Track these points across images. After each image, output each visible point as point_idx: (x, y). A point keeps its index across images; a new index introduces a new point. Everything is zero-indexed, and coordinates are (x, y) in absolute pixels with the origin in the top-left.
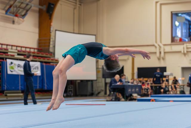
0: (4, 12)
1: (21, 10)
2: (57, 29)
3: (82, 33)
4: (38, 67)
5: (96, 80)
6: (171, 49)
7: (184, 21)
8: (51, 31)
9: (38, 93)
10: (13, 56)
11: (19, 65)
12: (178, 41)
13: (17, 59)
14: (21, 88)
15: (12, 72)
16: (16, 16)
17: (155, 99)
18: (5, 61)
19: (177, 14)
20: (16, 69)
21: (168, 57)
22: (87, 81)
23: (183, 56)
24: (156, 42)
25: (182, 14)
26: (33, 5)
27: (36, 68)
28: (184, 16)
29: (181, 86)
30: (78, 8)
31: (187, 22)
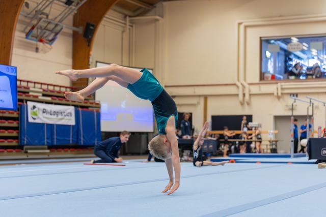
0: (24, 35)
1: (48, 33)
2: (98, 60)
3: (134, 66)
4: (71, 114)
5: (153, 133)
6: (260, 90)
7: (278, 50)
8: (90, 63)
9: (71, 149)
10: (37, 97)
11: (44, 109)
12: (270, 79)
13: (42, 102)
14: (47, 142)
15: (34, 119)
16: (41, 41)
17: (235, 160)
18: (25, 104)
19: (268, 41)
20: (41, 115)
21: (255, 101)
22: (141, 133)
23: (277, 100)
24: (238, 80)
25: (276, 40)
26: (64, 26)
27: (69, 115)
28: (279, 42)
29: (273, 141)
30: (128, 31)
31: (283, 53)
